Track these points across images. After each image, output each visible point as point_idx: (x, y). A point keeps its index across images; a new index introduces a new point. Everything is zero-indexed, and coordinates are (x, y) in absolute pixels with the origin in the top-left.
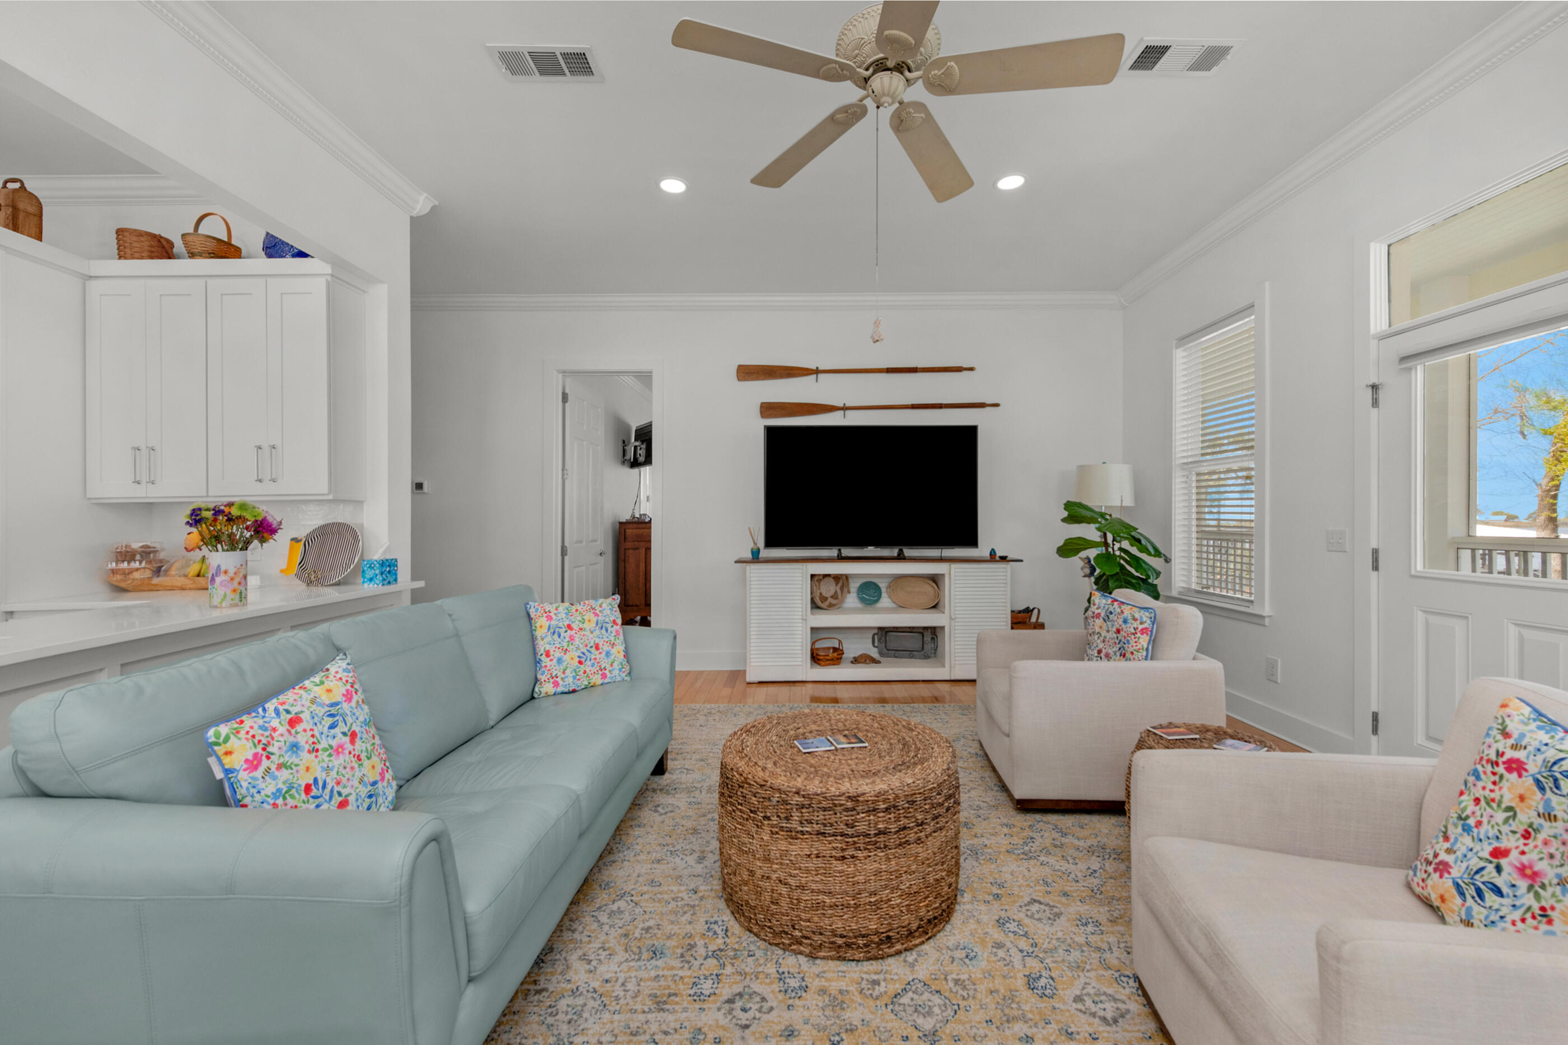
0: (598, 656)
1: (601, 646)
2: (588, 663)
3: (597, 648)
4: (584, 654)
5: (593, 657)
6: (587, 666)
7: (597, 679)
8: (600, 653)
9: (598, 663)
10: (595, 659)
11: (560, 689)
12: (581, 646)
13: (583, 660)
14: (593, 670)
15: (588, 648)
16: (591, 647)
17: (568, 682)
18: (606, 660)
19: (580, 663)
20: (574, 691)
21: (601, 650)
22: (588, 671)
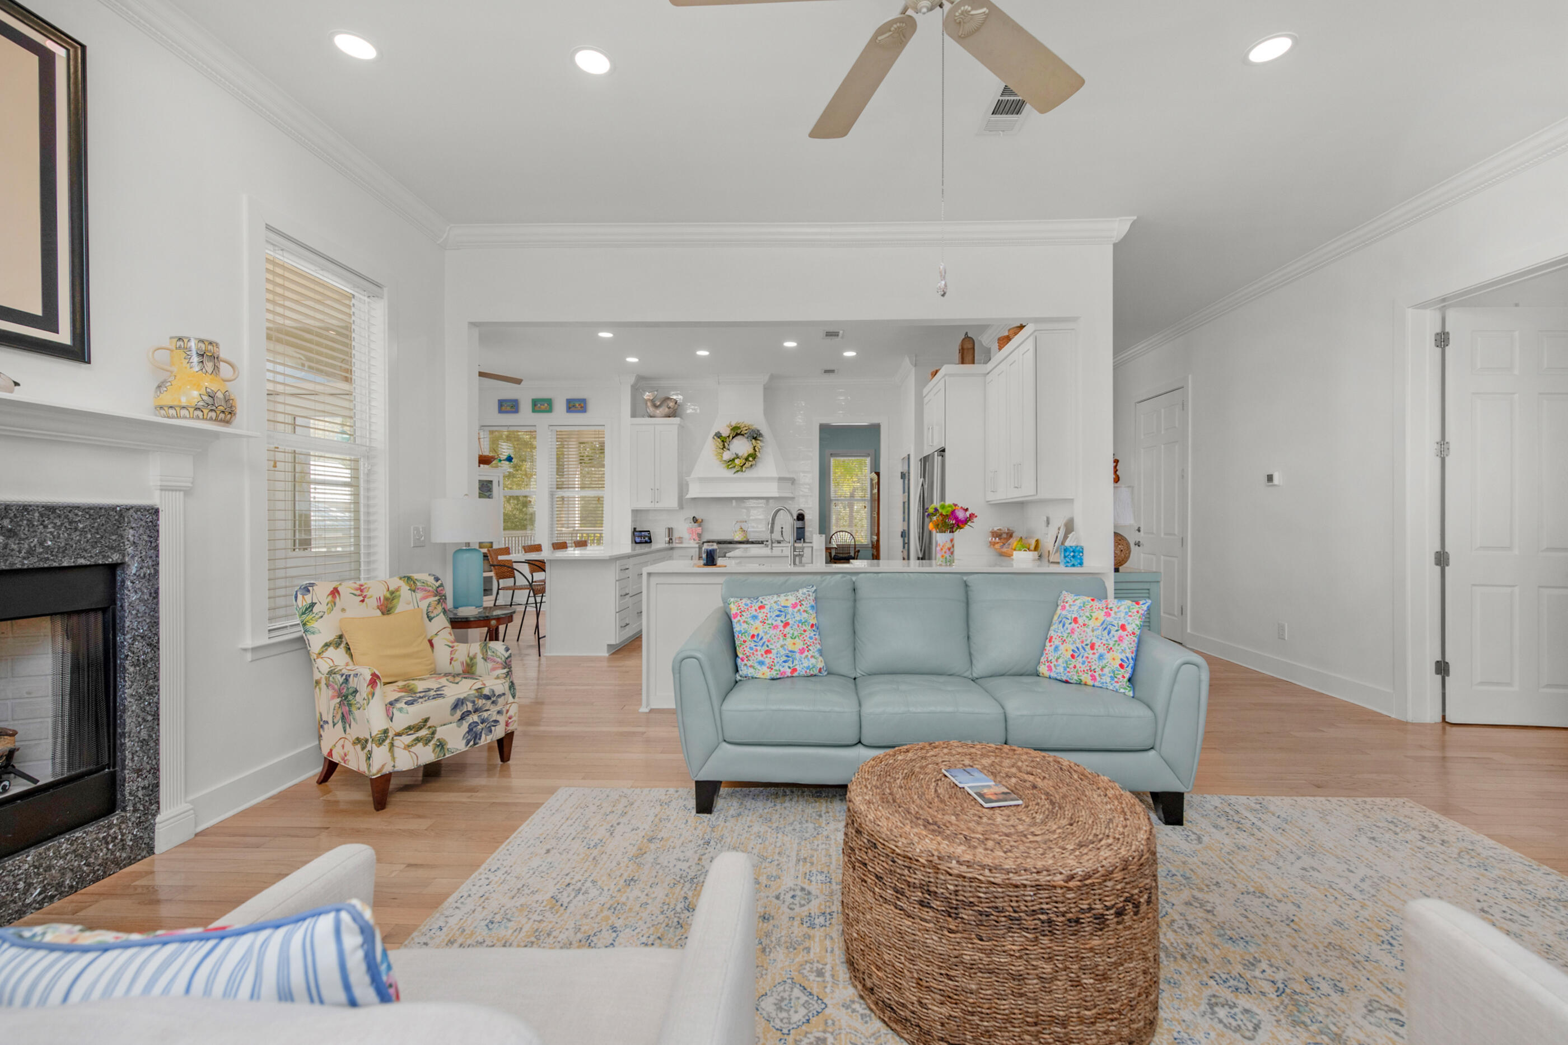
0: (1091, 656)
1: (1096, 647)
2: (1080, 659)
3: (1092, 647)
4: (1078, 649)
5: (1086, 655)
6: (1078, 662)
7: (1086, 678)
8: (1094, 654)
9: (1089, 662)
10: (1087, 657)
11: (1053, 675)
12: (1078, 641)
13: (1076, 655)
14: (1083, 668)
15: (1084, 645)
16: (1087, 645)
17: (1059, 672)
18: (1097, 662)
19: (1073, 656)
20: (1067, 682)
21: (1095, 651)
22: (1078, 666)
